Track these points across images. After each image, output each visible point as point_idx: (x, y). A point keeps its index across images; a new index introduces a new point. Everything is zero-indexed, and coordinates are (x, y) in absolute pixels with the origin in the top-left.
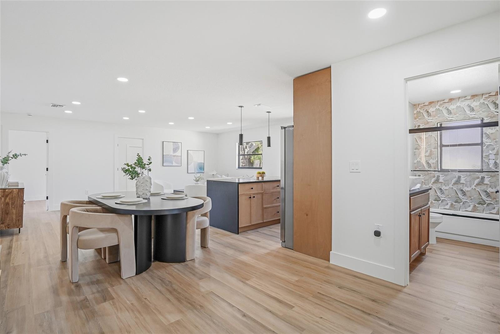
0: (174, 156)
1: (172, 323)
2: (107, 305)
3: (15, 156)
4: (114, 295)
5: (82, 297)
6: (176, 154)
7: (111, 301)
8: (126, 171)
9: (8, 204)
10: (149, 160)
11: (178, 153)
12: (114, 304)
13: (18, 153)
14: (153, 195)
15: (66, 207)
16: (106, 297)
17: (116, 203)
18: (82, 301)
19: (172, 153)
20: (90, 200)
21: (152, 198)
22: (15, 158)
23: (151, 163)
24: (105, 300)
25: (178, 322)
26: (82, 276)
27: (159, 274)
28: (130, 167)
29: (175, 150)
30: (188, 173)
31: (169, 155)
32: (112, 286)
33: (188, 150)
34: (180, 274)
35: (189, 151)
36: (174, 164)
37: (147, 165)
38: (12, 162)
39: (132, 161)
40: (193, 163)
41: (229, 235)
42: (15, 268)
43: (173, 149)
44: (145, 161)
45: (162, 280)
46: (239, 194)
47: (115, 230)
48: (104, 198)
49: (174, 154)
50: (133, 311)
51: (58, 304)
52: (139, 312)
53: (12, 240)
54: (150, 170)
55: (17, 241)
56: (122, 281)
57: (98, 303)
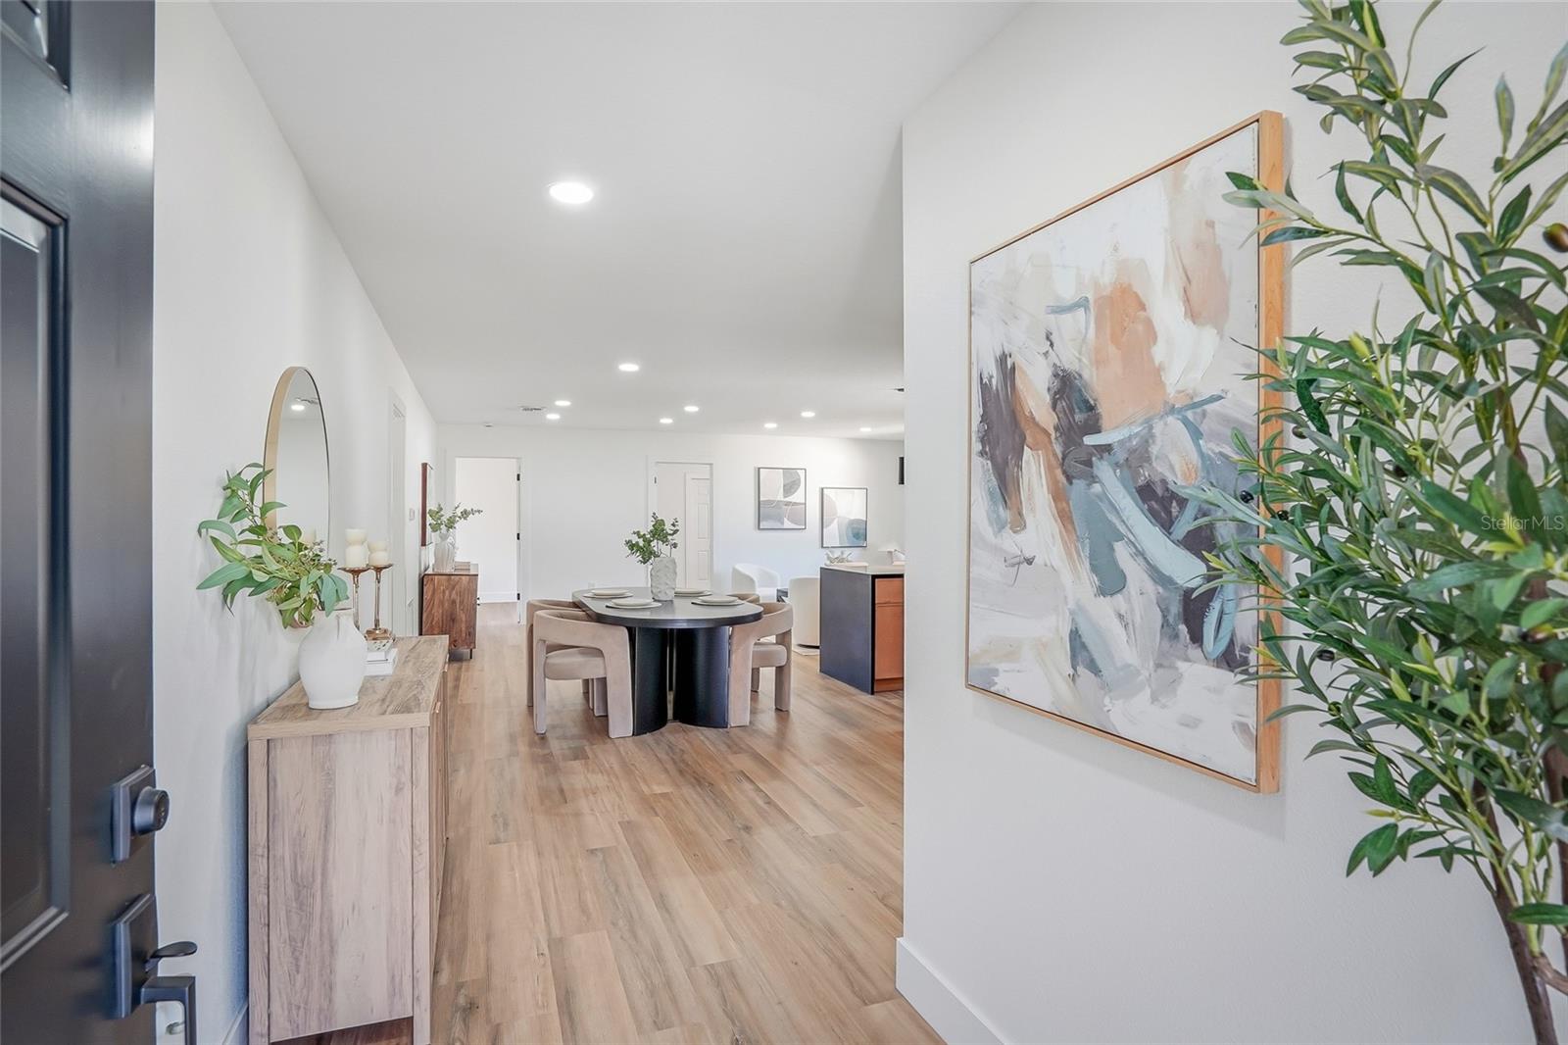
0: (788, 504)
1: (655, 794)
2: (577, 764)
3: (465, 514)
4: (590, 755)
5: (546, 751)
6: (792, 499)
7: (583, 761)
8: (632, 546)
9: (454, 602)
10: (673, 525)
11: (797, 497)
12: (586, 764)
13: (469, 509)
14: (678, 595)
15: (532, 608)
16: (579, 755)
17: (607, 607)
18: (545, 755)
19: (780, 497)
20: (575, 600)
21: (677, 602)
22: (465, 518)
23: (676, 532)
24: (576, 758)
25: (664, 795)
26: (554, 727)
27: (672, 738)
28: (641, 540)
29: (790, 487)
30: (822, 547)
31: (774, 501)
32: (592, 744)
33: (822, 489)
34: (707, 742)
35: (825, 490)
36: (787, 524)
37: (670, 535)
38: (460, 524)
39: (646, 528)
40: (836, 521)
41: (850, 694)
42: (463, 707)
43: (784, 486)
44: (668, 528)
45: (671, 747)
46: (876, 602)
47: (599, 653)
48: (597, 597)
49: (787, 499)
50: (609, 775)
51: (514, 754)
52: (617, 778)
53: (460, 668)
54: (675, 546)
55: (467, 670)
56: (609, 740)
57: (565, 758)
